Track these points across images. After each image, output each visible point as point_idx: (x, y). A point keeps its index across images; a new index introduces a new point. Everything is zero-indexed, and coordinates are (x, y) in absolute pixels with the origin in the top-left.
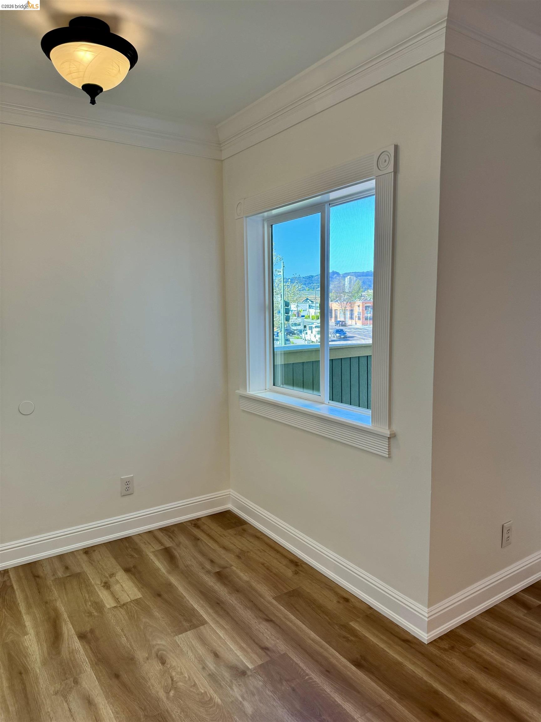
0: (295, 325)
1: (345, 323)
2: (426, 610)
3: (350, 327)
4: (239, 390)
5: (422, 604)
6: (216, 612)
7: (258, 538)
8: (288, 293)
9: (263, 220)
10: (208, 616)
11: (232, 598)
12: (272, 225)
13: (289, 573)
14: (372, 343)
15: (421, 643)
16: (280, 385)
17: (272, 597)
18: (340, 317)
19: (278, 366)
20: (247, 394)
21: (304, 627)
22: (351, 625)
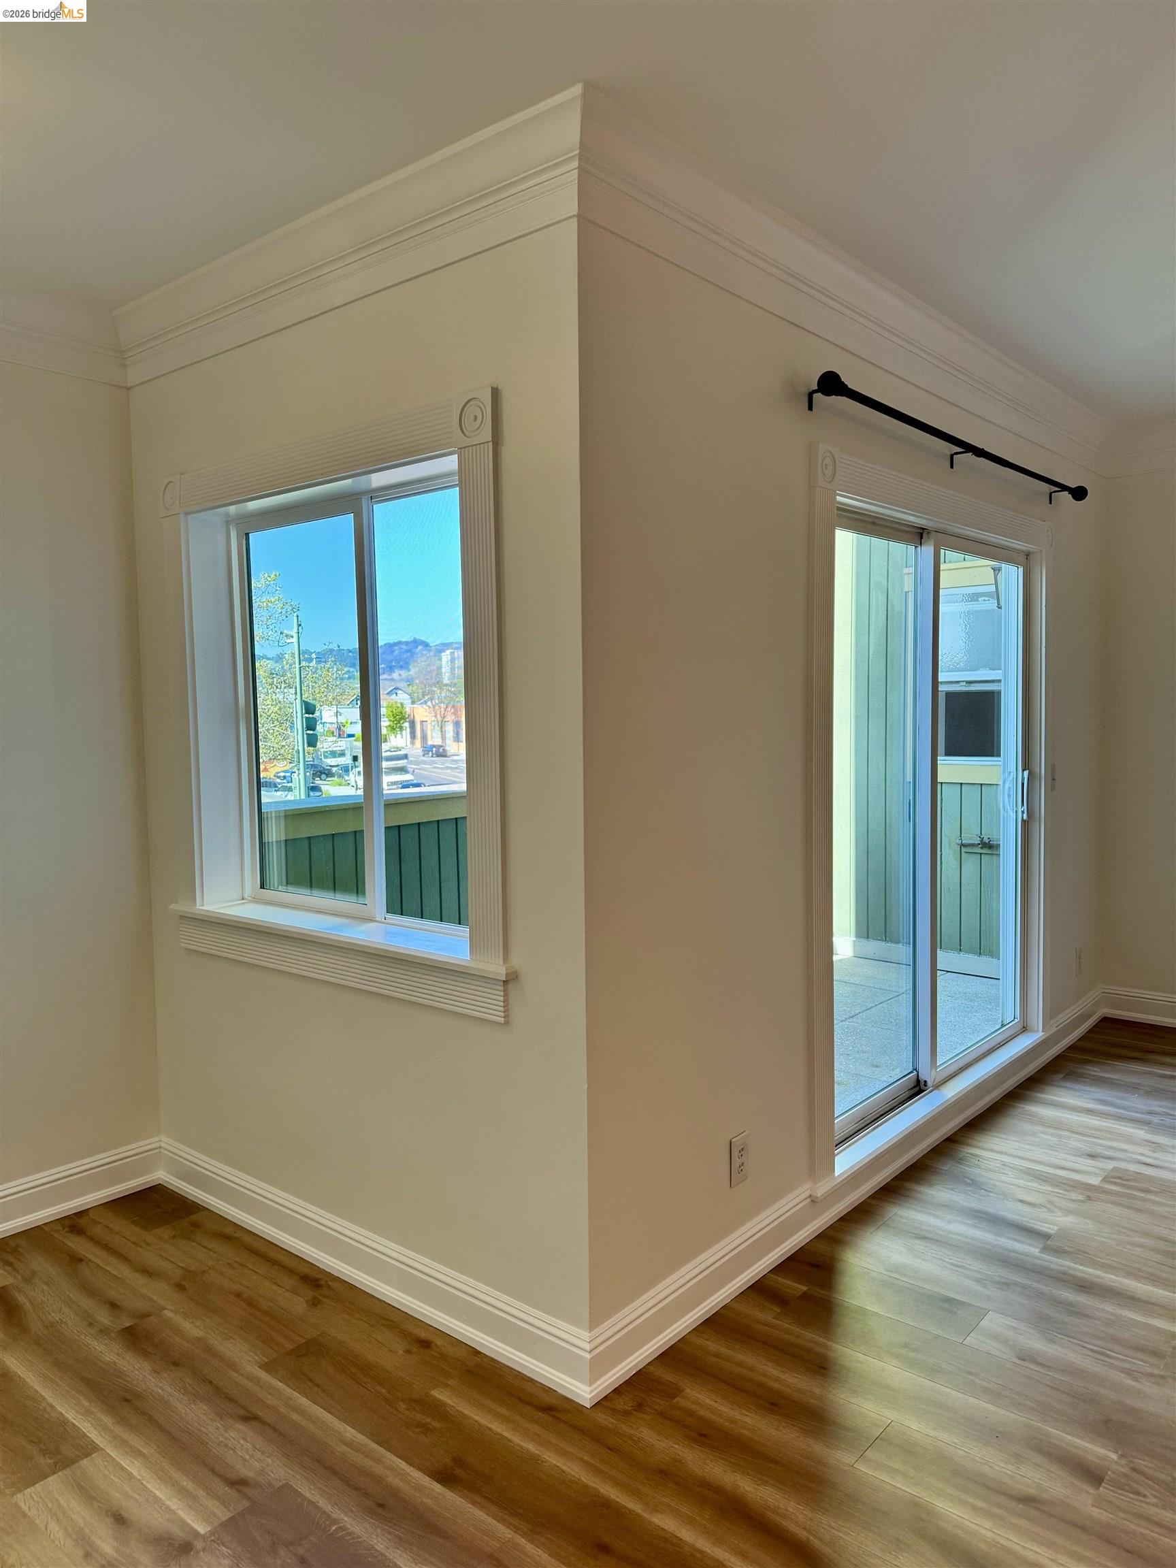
0: (334, 754)
1: (443, 750)
2: (586, 1335)
3: (455, 758)
4: (177, 902)
5: (576, 1322)
6: (122, 1421)
7: (227, 1238)
8: (314, 684)
9: (227, 523)
10: (103, 1433)
11: (161, 1382)
12: (247, 535)
13: (297, 1304)
14: (466, 789)
15: (577, 1408)
16: (276, 886)
17: (258, 1365)
18: (432, 737)
19: (270, 844)
20: (198, 912)
21: (328, 1417)
22: (434, 1397)
